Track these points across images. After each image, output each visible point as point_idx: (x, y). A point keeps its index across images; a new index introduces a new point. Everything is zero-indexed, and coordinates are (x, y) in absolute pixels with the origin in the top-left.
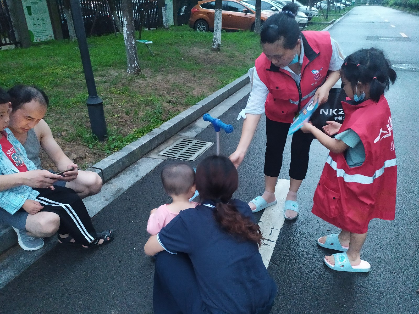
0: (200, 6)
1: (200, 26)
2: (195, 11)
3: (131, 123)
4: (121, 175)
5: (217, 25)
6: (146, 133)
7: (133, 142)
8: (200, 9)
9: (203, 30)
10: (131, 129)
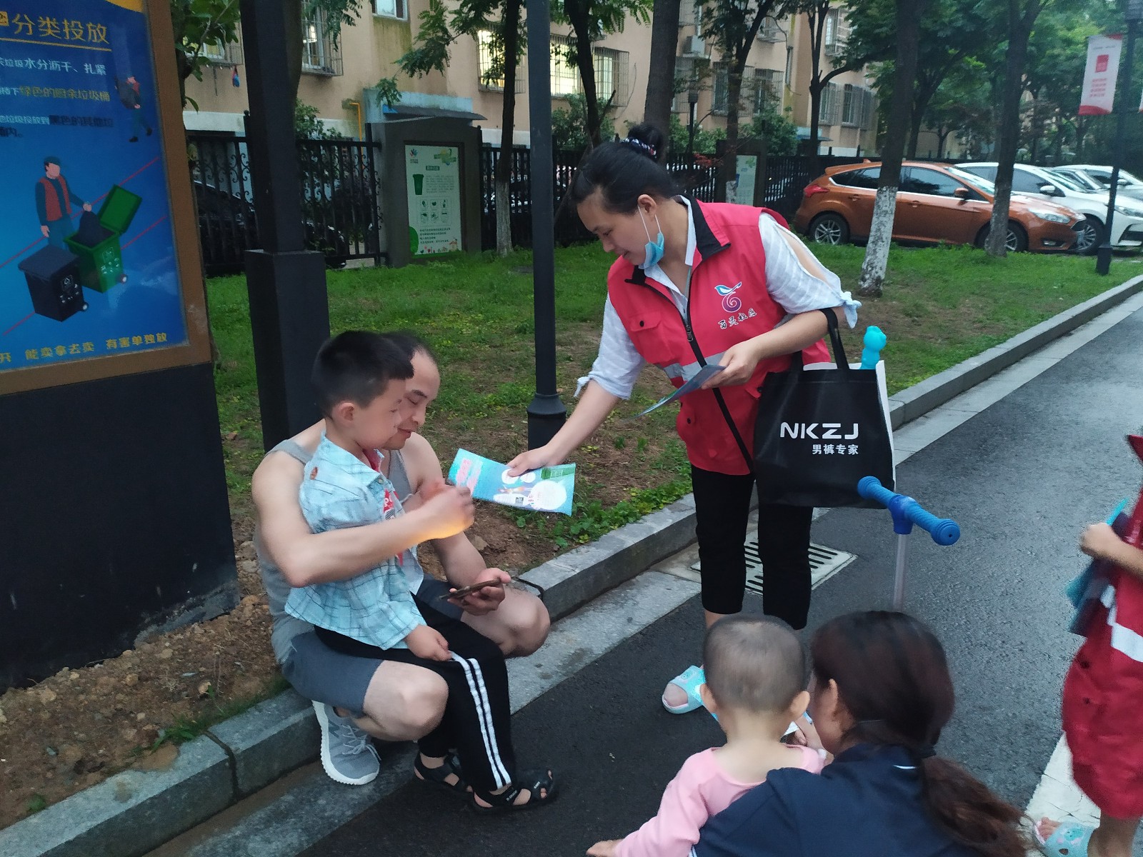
0: (831, 179)
1: (824, 230)
2: (815, 193)
3: (626, 473)
4: (588, 610)
5: (880, 229)
6: (664, 504)
7: (628, 524)
8: (829, 186)
9: (832, 241)
10: (625, 489)
